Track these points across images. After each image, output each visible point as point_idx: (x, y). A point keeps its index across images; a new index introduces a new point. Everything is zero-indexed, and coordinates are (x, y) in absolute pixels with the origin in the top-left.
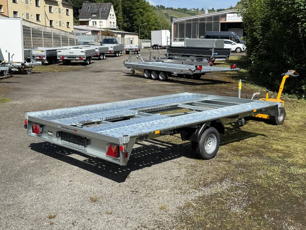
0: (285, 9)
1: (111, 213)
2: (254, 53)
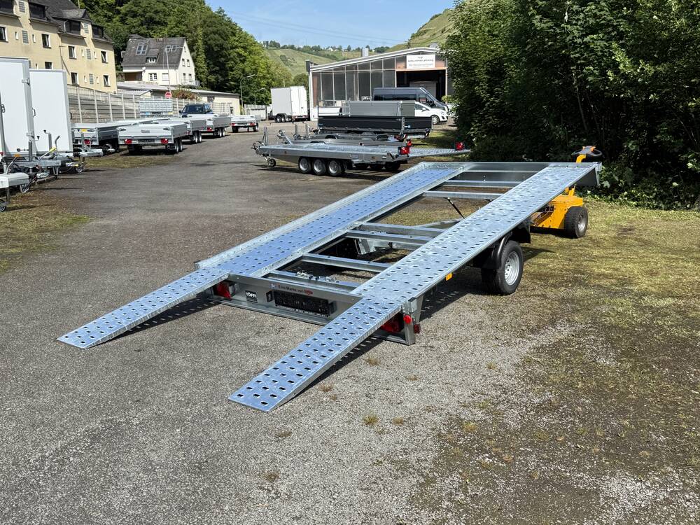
0: (550, 43)
1: (416, 379)
2: (476, 123)
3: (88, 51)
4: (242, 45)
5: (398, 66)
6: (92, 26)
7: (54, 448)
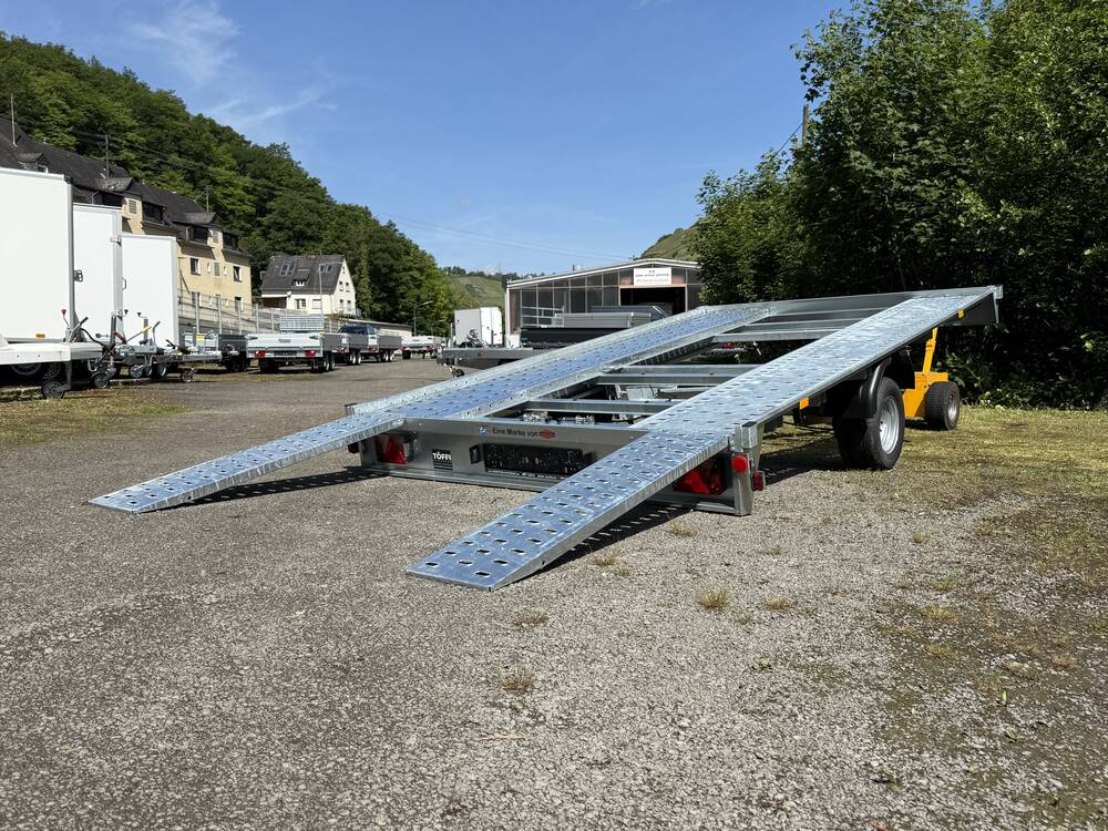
3: (217, 265)
4: (417, 265)
5: (623, 281)
6: (224, 234)
7: (15, 633)
